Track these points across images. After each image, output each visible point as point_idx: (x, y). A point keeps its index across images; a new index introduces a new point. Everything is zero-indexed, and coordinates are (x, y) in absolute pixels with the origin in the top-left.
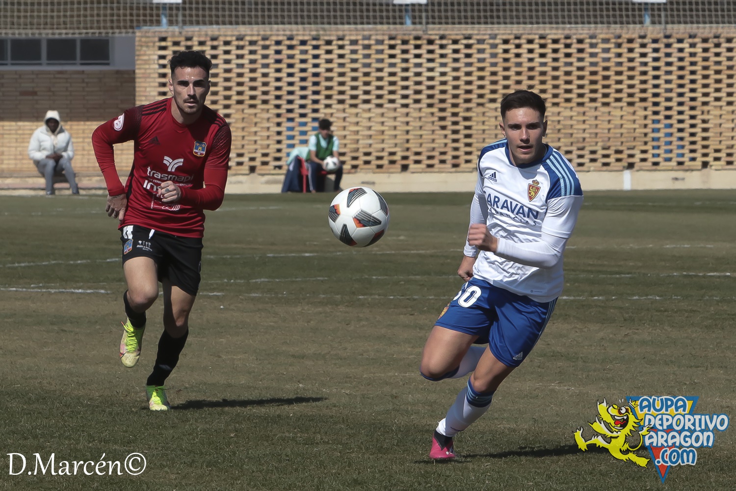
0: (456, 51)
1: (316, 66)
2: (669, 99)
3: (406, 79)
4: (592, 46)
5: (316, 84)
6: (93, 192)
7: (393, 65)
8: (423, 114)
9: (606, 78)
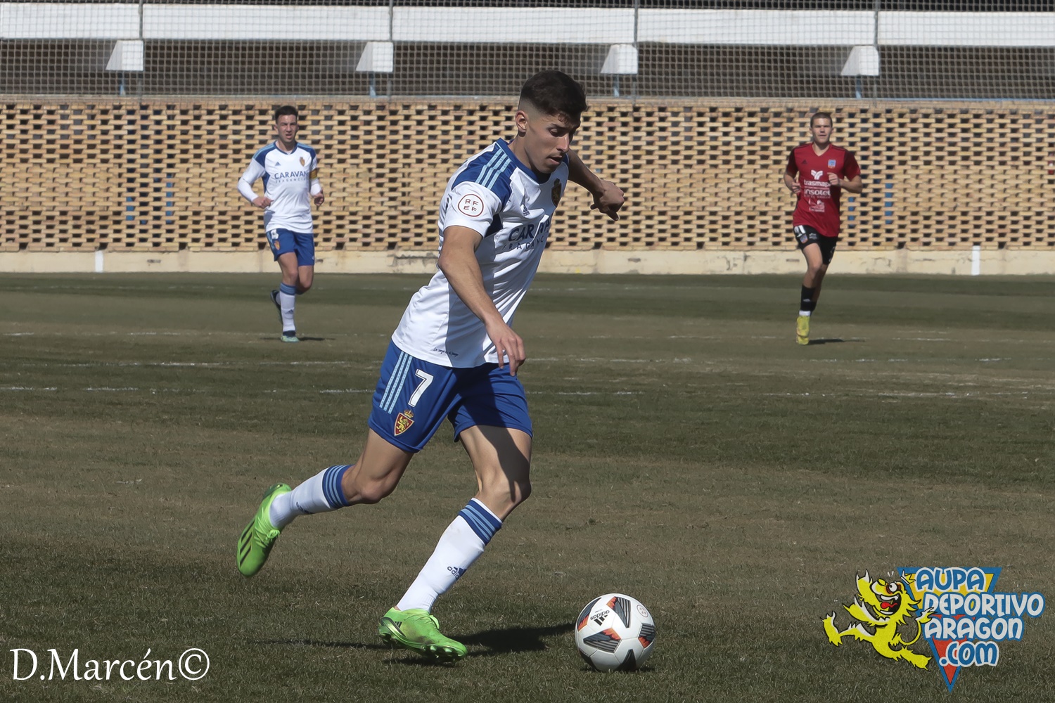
2: (144, 175)
4: (64, 117)
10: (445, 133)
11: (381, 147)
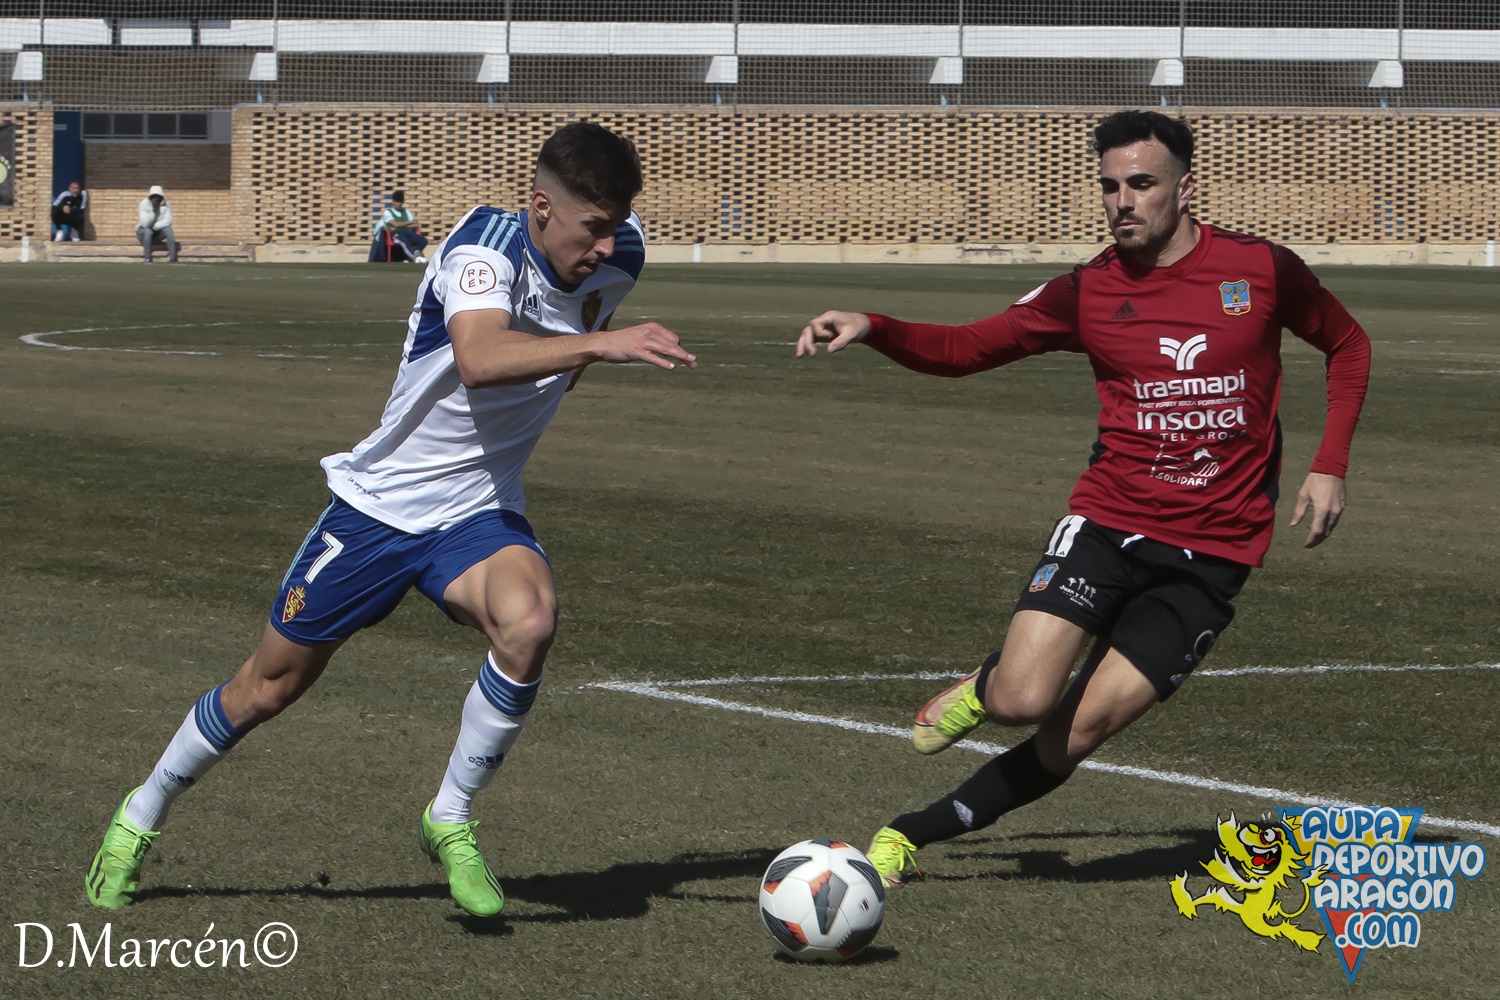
0: (536, 128)
1: (402, 141)
2: (738, 176)
3: (487, 154)
4: (666, 124)
5: (402, 158)
6: (189, 259)
7: (475, 141)
8: (503, 189)
9: (678, 155)
10: (1009, 138)
11: (951, 151)
